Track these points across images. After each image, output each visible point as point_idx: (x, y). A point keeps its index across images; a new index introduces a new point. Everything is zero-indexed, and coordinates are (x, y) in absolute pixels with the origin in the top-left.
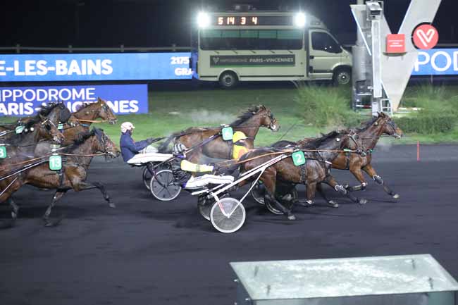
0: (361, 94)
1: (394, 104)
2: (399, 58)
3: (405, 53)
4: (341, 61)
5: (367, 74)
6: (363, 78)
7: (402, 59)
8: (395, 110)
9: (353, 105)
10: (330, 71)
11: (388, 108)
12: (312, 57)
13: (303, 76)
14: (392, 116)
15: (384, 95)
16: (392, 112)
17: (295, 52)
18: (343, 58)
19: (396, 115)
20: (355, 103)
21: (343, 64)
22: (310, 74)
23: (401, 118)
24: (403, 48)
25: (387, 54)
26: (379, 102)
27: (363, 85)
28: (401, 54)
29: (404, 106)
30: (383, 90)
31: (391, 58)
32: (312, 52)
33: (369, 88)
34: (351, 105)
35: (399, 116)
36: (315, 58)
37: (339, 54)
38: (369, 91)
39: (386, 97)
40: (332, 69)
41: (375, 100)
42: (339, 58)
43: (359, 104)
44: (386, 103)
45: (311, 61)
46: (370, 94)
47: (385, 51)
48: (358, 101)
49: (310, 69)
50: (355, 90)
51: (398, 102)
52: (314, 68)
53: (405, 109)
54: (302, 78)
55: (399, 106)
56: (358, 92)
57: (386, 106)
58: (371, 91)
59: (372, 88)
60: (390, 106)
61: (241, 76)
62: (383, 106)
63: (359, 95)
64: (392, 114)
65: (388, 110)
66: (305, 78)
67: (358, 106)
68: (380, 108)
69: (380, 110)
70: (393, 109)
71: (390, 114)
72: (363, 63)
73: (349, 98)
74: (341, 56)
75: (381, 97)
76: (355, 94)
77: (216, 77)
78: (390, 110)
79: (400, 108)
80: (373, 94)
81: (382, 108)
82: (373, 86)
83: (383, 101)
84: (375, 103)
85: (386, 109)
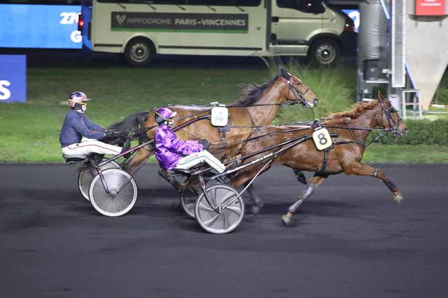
0: (372, 81)
1: (425, 98)
2: (435, 24)
3: (445, 16)
4: (323, 26)
5: (381, 49)
6: (374, 55)
7: (441, 25)
8: (426, 108)
9: (358, 97)
10: (305, 43)
11: (414, 104)
12: (276, 19)
13: (260, 49)
14: (422, 117)
15: (409, 84)
16: (420, 112)
17: (249, 10)
18: (325, 21)
19: (428, 117)
20: (362, 95)
21: (325, 30)
22: (271, 46)
23: (436, 122)
24: (443, 7)
25: (416, 17)
26: (400, 94)
27: (375, 66)
28: (439, 18)
29: (441, 101)
30: (407, 76)
31: (421, 24)
32: (276, 11)
33: (385, 71)
35: (432, 118)
36: (280, 21)
37: (320, 15)
38: (384, 76)
39: (412, 87)
40: (308, 39)
41: (394, 91)
42: (320, 21)
43: (367, 96)
44: (412, 97)
45: (273, 24)
46: (387, 82)
47: (412, 13)
48: (366, 91)
49: (272, 38)
50: (361, 74)
51: (432, 94)
52: (278, 37)
53: (443, 106)
54: (259, 52)
55: (433, 101)
56: (366, 78)
57: (412, 101)
58: (388, 76)
59: (390, 72)
60: (417, 101)
61: (160, 47)
62: (406, 102)
63: (368, 82)
64: (421, 114)
65: (415, 107)
66: (263, 53)
67: (365, 100)
68: (402, 105)
69: (402, 108)
70: (422, 107)
71: (418, 115)
72: (376, 30)
73: (351, 88)
74: (323, 19)
75: (404, 86)
76: (362, 80)
77: (121, 46)
78: (417, 109)
79: (433, 105)
80: (391, 81)
81: (404, 104)
82: (391, 69)
83: (406, 93)
84: (394, 96)
85: (412, 106)
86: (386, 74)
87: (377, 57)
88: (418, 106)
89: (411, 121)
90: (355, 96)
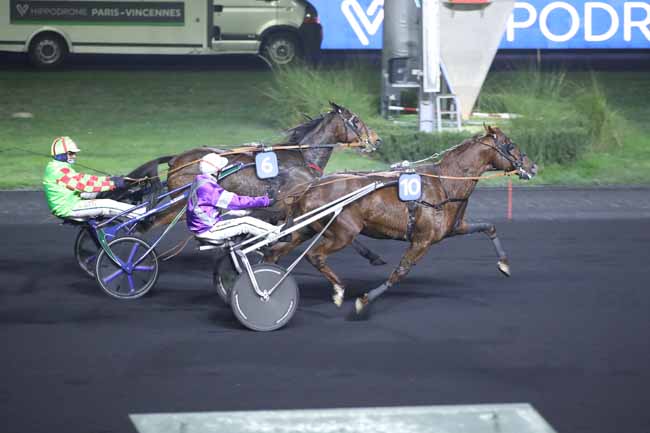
0: (400, 85)
1: (464, 104)
2: (475, 13)
3: (488, 4)
4: (277, 16)
5: (410, 45)
6: (402, 52)
7: (482, 15)
8: (466, 117)
9: (383, 105)
10: (256, 38)
11: (451, 113)
12: (219, 8)
13: (201, 46)
14: (461, 129)
15: (445, 87)
16: (459, 122)
18: (280, 10)
19: (468, 128)
20: (387, 102)
21: (280, 22)
22: (214, 41)
25: (451, 6)
26: (434, 101)
27: (403, 66)
28: (480, 6)
29: (483, 109)
30: (442, 78)
31: (459, 14)
33: (415, 72)
34: (379, 106)
35: (474, 130)
36: (225, 10)
37: (272, 3)
38: (413, 78)
39: (449, 92)
40: (260, 32)
41: (427, 96)
42: (274, 10)
43: (394, 103)
44: (449, 103)
45: (216, 14)
46: (418, 86)
48: (392, 98)
49: (214, 32)
50: (386, 76)
51: (474, 100)
52: (223, 31)
53: (486, 115)
54: (199, 49)
55: (474, 110)
56: (392, 80)
57: (448, 109)
58: (418, 78)
59: (421, 74)
60: (455, 110)
61: (74, 44)
62: (442, 109)
63: (395, 86)
64: (459, 125)
65: (452, 117)
66: (204, 51)
67: (392, 108)
68: (436, 114)
69: (436, 118)
70: (461, 116)
71: (456, 126)
72: (404, 22)
73: (374, 93)
74: (278, 7)
75: (438, 90)
76: (387, 83)
77: (23, 43)
78: (455, 119)
79: (475, 114)
80: (422, 85)
81: (439, 113)
82: (422, 69)
83: (441, 100)
84: (427, 102)
85: (448, 115)
86: (416, 76)
87: (406, 55)
88: (455, 115)
89: (447, 133)
90: (380, 104)
